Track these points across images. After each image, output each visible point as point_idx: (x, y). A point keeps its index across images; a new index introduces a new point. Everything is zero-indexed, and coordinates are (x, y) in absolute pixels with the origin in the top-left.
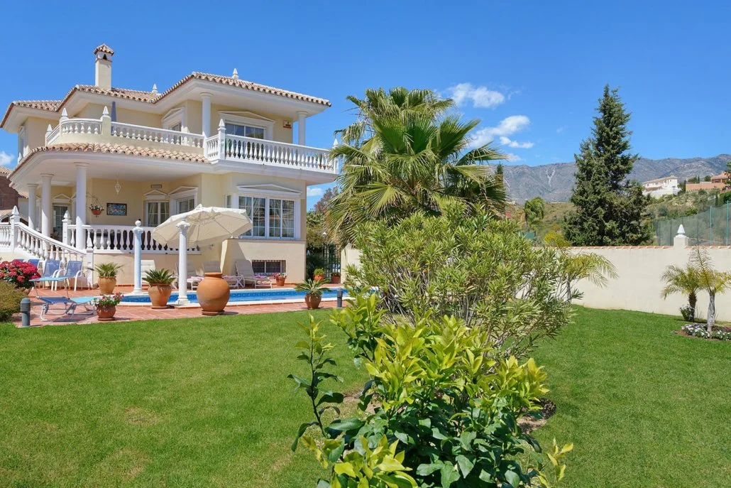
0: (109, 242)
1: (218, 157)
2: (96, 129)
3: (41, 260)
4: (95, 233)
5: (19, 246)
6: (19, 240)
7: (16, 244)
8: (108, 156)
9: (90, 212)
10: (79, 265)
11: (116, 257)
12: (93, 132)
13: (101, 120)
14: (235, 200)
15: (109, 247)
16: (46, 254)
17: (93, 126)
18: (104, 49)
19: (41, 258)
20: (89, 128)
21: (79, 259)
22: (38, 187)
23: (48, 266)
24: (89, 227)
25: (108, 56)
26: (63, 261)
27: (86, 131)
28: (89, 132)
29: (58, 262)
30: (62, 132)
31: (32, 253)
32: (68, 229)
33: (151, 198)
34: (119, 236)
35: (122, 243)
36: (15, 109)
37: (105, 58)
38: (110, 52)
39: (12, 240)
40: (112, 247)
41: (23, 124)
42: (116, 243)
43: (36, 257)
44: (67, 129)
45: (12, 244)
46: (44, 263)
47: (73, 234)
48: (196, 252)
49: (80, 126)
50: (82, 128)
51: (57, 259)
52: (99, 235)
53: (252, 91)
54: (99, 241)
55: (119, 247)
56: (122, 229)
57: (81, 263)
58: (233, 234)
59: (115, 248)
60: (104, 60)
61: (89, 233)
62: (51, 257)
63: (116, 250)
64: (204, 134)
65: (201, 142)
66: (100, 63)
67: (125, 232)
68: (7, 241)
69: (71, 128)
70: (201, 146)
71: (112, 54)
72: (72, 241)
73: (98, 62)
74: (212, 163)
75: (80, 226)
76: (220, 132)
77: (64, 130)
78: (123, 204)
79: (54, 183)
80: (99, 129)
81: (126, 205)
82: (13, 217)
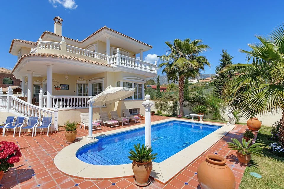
0: (65, 104)
1: (117, 64)
2: (58, 47)
3: (26, 117)
4: (57, 100)
5: (12, 108)
6: (12, 105)
7: (10, 107)
8: (65, 60)
9: (55, 89)
10: (49, 120)
11: (68, 111)
12: (56, 48)
13: (61, 43)
14: (122, 84)
15: (65, 106)
16: (29, 114)
17: (57, 46)
18: (59, 18)
19: (26, 115)
20: (54, 47)
21: (50, 116)
22: (26, 77)
23: (30, 120)
24: (54, 97)
25: (61, 22)
26: (40, 117)
27: (53, 48)
28: (54, 49)
29: (37, 118)
30: (39, 48)
31: (20, 113)
32: (42, 98)
33: (79, 82)
34: (70, 100)
35: (71, 104)
36: (15, 42)
37: (59, 22)
38: (61, 20)
39: (7, 105)
40: (66, 106)
41: (20, 51)
42: (68, 104)
43: (22, 116)
44: (42, 46)
45: (8, 107)
46: (28, 118)
47: (45, 100)
48: (105, 106)
49: (49, 45)
50: (51, 46)
51: (36, 116)
52: (59, 100)
53: (127, 38)
54: (59, 104)
55: (70, 106)
56: (71, 97)
57: (51, 118)
58: (122, 98)
59: (68, 106)
60: (58, 23)
61: (54, 100)
62: (32, 115)
63: (68, 108)
64: (107, 55)
65: (106, 58)
66: (57, 24)
67: (73, 99)
68: (4, 105)
69: (44, 46)
70: (106, 60)
71: (62, 21)
72: (45, 104)
73: (56, 23)
74: (113, 67)
75: (49, 96)
76: (117, 53)
77: (40, 47)
78: (67, 85)
79: (34, 75)
80: (59, 47)
81: (68, 85)
82: (8, 92)
